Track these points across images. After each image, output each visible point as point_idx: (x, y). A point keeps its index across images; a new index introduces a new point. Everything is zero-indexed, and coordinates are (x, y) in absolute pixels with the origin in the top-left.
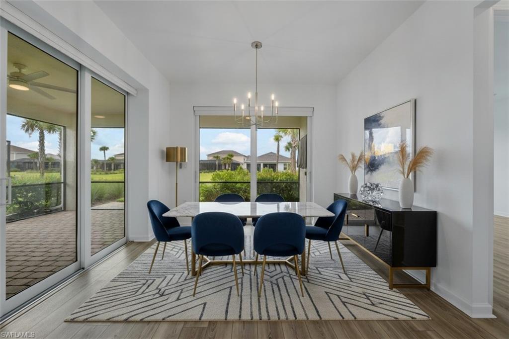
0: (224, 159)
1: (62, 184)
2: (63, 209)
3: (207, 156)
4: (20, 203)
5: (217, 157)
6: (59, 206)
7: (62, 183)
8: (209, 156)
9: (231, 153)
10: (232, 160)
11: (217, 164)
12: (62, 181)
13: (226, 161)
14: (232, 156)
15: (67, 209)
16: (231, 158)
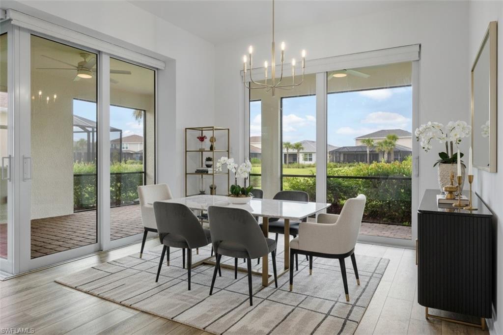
0: (380, 144)
5: (369, 141)
8: (357, 139)
9: (392, 134)
10: (394, 145)
11: (368, 152)
13: (385, 148)
14: (395, 138)
16: (393, 141)
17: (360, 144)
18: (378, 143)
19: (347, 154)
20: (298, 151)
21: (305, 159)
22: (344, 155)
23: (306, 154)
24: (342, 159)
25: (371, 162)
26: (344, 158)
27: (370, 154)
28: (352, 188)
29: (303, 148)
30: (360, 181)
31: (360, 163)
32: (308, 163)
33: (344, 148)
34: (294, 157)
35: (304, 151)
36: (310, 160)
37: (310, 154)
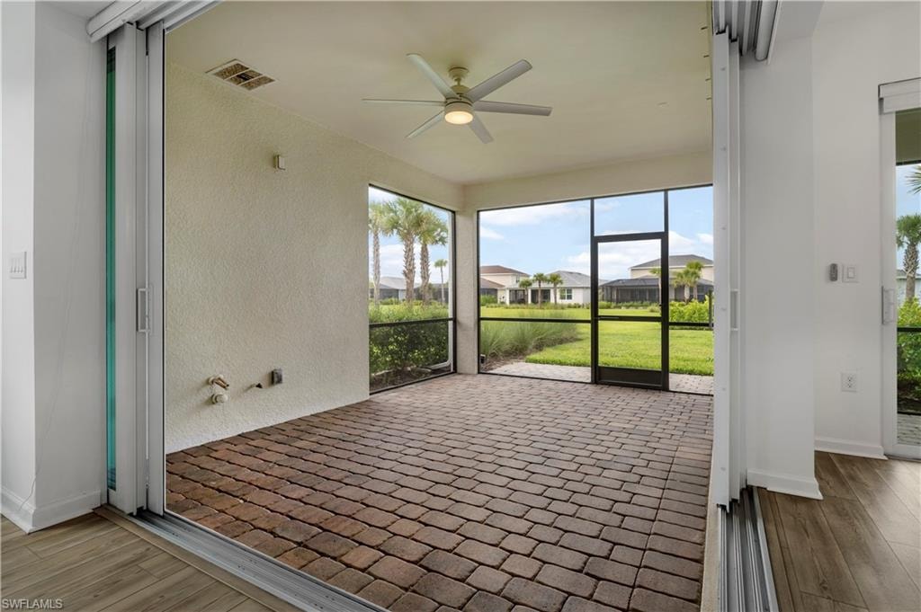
0: (680, 275)
1: (450, 323)
2: (452, 370)
3: (630, 271)
4: (392, 353)
6: (446, 364)
7: (450, 319)
8: (634, 269)
10: (698, 277)
12: (450, 316)
13: (685, 281)
14: (699, 267)
15: (458, 371)
16: (697, 271)
18: (677, 274)
20: (555, 285)
21: (562, 298)
22: (617, 290)
23: (562, 290)
26: (618, 295)
29: (561, 282)
32: (566, 302)
33: (619, 280)
34: (546, 294)
35: (563, 286)
36: (570, 297)
37: (569, 290)
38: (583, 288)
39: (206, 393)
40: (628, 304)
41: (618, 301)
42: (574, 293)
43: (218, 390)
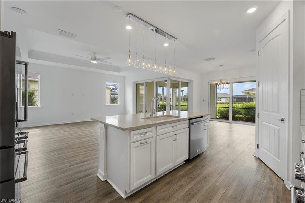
0: (254, 94)
5: (248, 93)
17: (244, 94)
18: (252, 94)
19: (238, 98)
21: (218, 100)
22: (236, 98)
23: (218, 98)
24: (235, 100)
25: (249, 102)
26: (236, 100)
27: (249, 99)
28: (240, 111)
30: (243, 109)
31: (244, 102)
32: (219, 102)
36: (221, 100)
37: (221, 98)
38: (225, 98)
39: (139, 112)
40: (239, 103)
41: (236, 102)
42: (222, 99)
43: (141, 112)
